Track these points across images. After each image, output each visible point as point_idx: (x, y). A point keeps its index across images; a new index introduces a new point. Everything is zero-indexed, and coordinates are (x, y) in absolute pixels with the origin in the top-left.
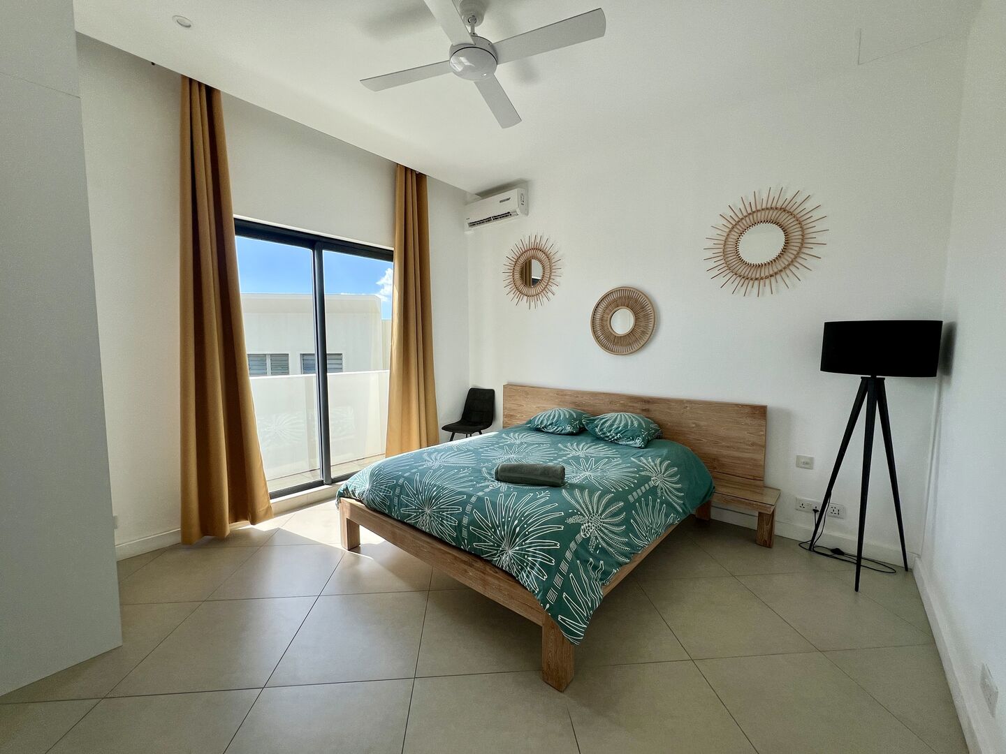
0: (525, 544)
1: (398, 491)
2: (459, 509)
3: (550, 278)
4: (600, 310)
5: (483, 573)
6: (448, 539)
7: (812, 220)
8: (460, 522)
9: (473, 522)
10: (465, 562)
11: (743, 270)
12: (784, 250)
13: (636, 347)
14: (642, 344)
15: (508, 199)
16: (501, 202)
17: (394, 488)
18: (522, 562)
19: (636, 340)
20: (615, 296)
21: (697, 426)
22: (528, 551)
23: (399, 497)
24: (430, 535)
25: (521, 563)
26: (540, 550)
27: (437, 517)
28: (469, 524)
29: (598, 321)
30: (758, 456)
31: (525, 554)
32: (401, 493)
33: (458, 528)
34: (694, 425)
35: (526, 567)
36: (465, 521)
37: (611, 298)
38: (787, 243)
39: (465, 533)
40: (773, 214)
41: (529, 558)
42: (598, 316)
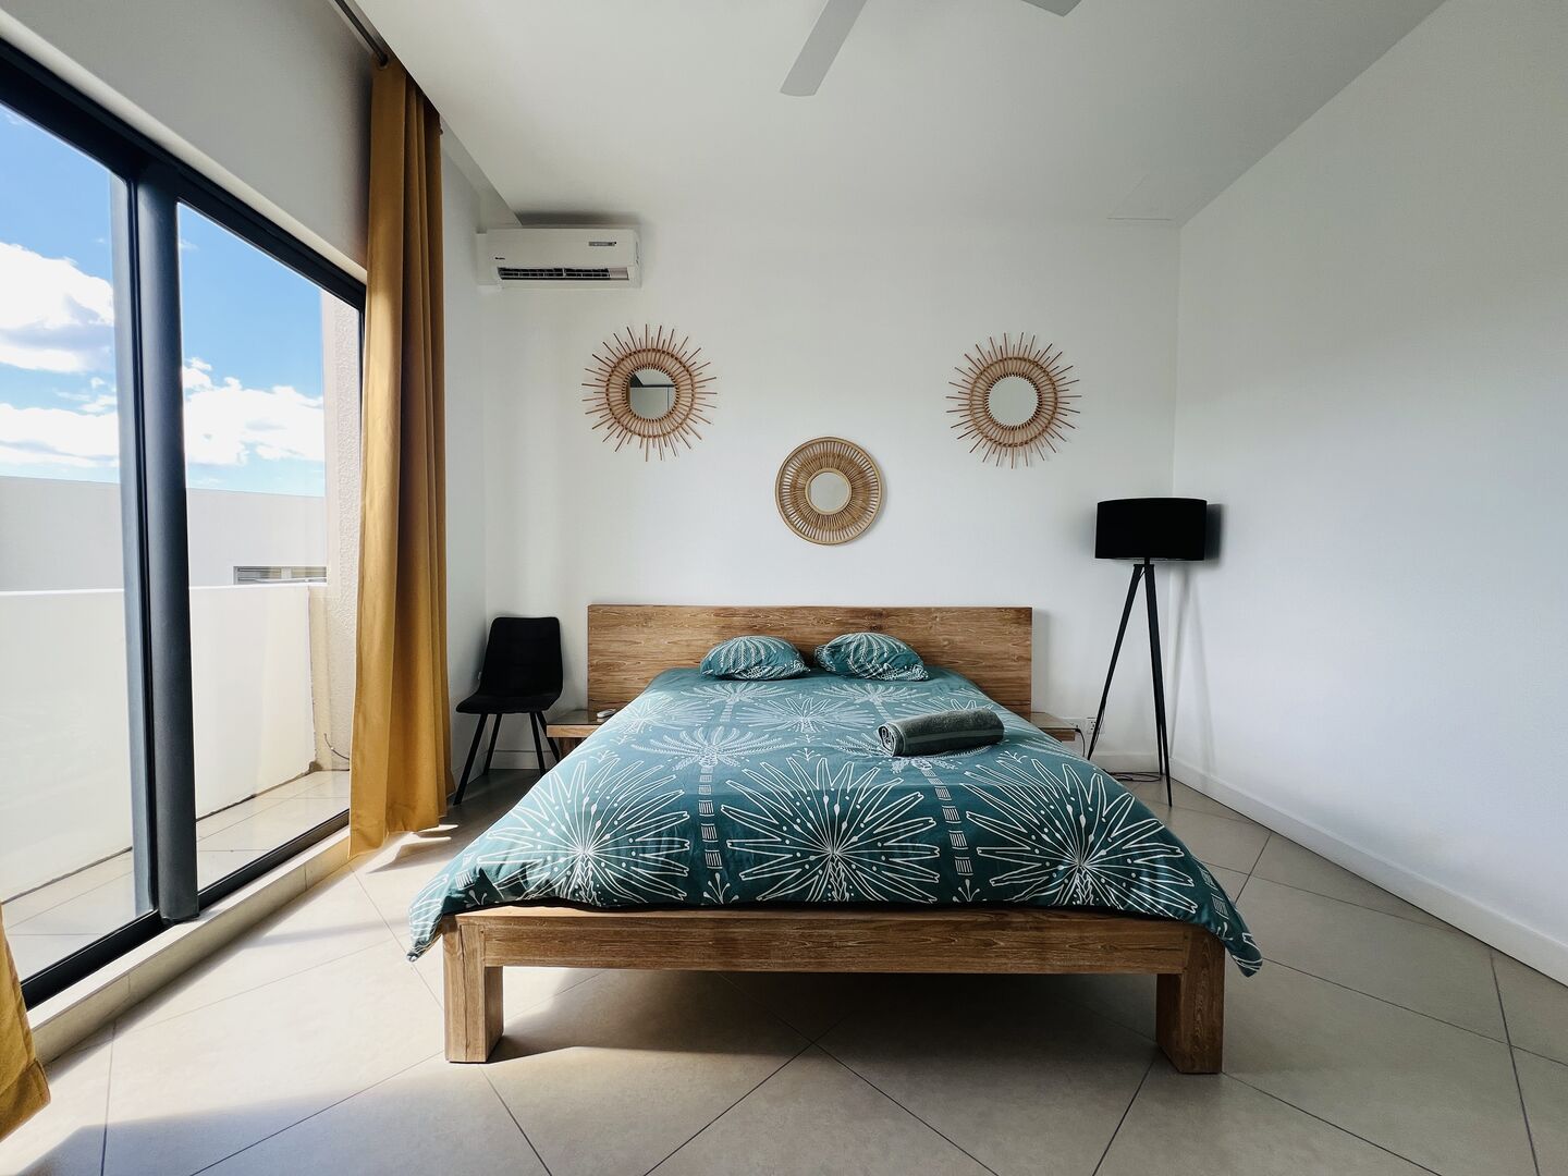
0: (1115, 840)
1: (708, 833)
2: (926, 823)
3: (691, 408)
4: (791, 471)
5: (1037, 929)
6: (915, 894)
7: (1066, 381)
8: (946, 846)
9: (978, 837)
10: (983, 926)
11: (995, 433)
12: (1038, 412)
13: (852, 531)
14: (863, 527)
15: (610, 244)
16: (592, 244)
17: (692, 829)
18: (1127, 873)
19: (855, 521)
20: (818, 450)
21: (951, 642)
22: (1129, 850)
23: (721, 846)
24: (859, 905)
25: (1125, 875)
26: (1148, 840)
27: (871, 856)
28: (972, 845)
29: (786, 489)
30: (1023, 674)
31: (1125, 858)
32: (723, 836)
33: (945, 862)
34: (946, 643)
35: (1137, 879)
36: (958, 840)
37: (810, 453)
38: (1040, 404)
39: (963, 866)
40: (1025, 367)
41: (1138, 861)
42: (788, 480)
